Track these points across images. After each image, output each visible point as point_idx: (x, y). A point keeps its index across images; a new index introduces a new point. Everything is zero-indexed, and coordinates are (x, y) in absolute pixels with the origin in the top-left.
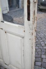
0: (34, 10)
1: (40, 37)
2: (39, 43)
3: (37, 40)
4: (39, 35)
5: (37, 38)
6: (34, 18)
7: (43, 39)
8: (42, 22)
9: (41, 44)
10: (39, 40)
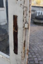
0: (24, 41)
1: (34, 52)
2: (32, 59)
3: (30, 56)
4: (33, 49)
5: (31, 53)
6: (25, 51)
7: (36, 55)
8: (36, 34)
9: (34, 60)
10: (32, 56)
